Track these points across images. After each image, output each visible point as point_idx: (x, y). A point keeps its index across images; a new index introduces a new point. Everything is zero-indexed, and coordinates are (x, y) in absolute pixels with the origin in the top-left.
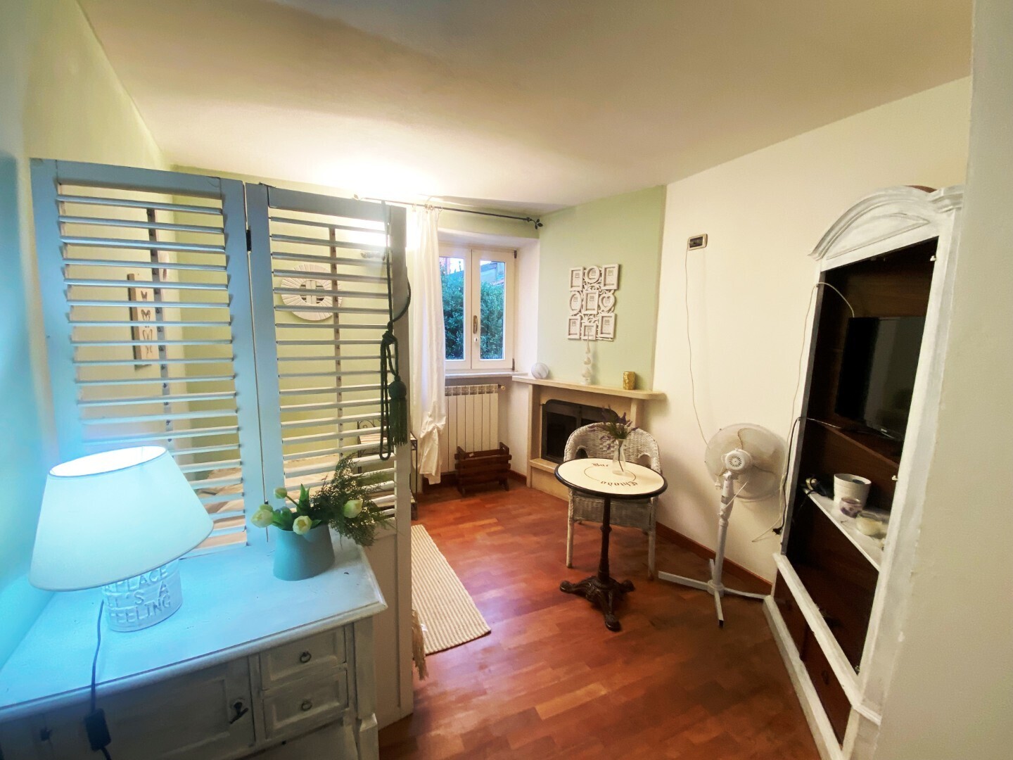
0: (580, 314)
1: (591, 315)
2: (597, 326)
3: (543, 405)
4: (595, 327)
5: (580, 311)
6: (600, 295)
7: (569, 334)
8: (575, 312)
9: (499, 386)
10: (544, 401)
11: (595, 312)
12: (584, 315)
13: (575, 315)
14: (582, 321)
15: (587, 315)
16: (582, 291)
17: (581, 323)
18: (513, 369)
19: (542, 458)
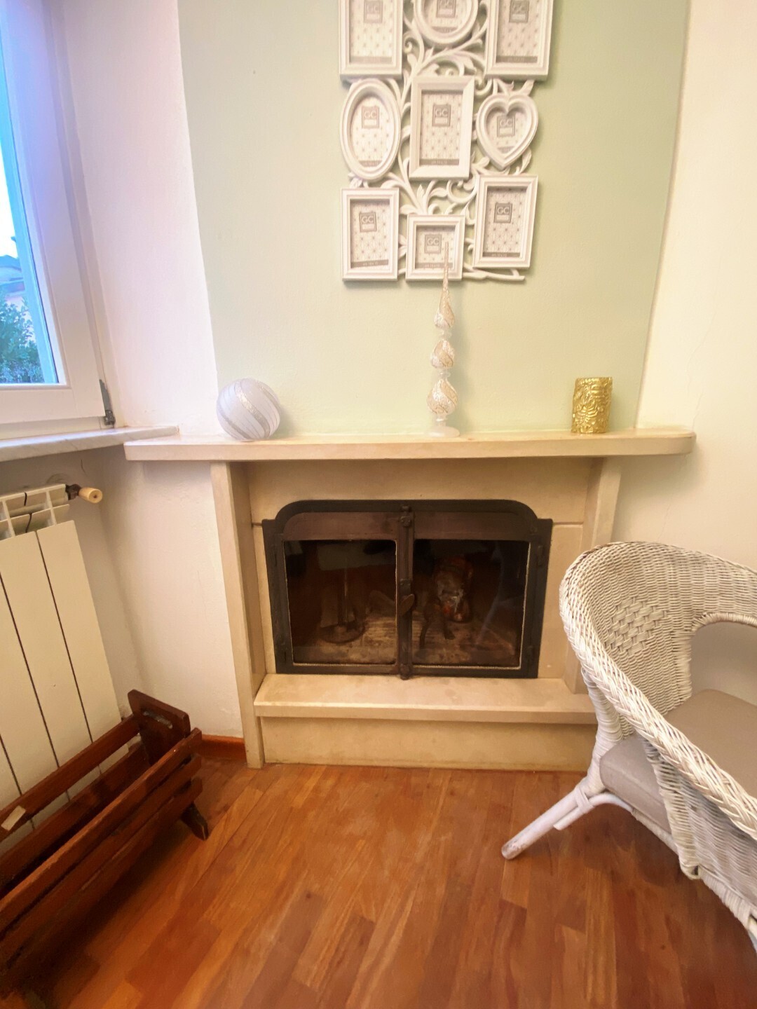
0: (395, 180)
1: (441, 182)
2: (469, 227)
3: (265, 524)
4: (460, 229)
5: (395, 167)
6: (478, 100)
7: (353, 265)
8: (374, 173)
9: (73, 491)
10: (268, 510)
11: (461, 171)
12: (414, 182)
13: (374, 184)
14: (407, 209)
15: (425, 182)
16: (400, 81)
17: (402, 217)
18: (110, 420)
19: (280, 670)
